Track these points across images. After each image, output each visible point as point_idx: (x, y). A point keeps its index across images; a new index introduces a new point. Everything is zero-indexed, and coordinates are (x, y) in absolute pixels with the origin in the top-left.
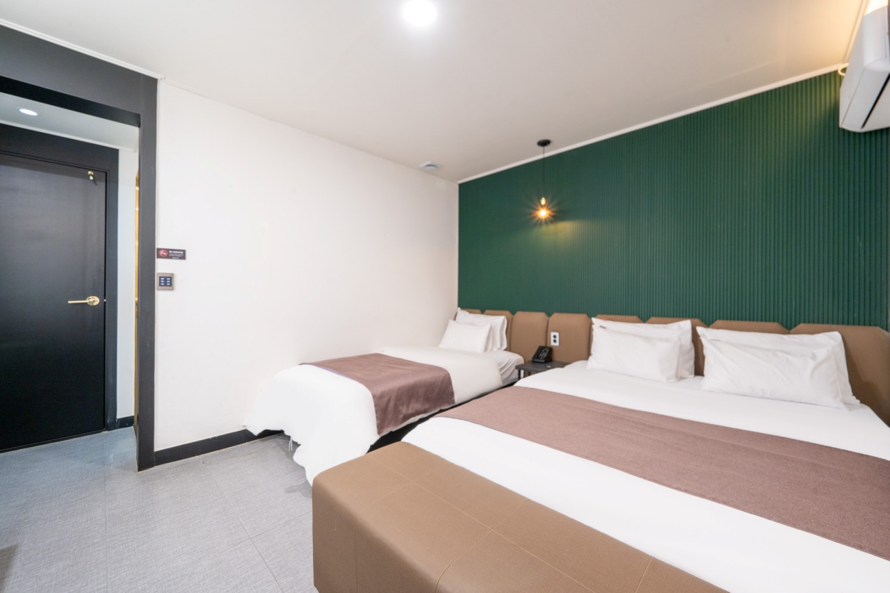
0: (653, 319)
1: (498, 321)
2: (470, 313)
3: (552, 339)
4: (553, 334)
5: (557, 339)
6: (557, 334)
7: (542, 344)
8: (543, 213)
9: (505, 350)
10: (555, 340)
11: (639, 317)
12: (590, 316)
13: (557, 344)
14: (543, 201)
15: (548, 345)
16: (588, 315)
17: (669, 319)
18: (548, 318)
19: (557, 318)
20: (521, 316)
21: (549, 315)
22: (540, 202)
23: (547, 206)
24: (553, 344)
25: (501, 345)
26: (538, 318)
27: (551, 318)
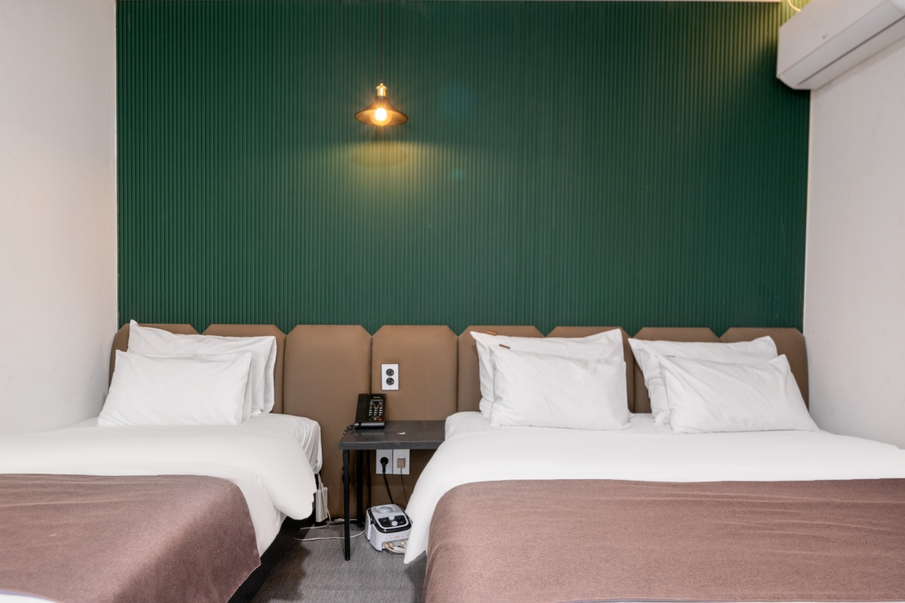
0: (558, 329)
1: (263, 346)
2: (175, 332)
3: (385, 377)
4: (385, 367)
5: (395, 377)
6: (395, 367)
7: (363, 389)
8: (381, 115)
9: (271, 412)
10: (389, 379)
11: (537, 327)
12: (458, 328)
13: (395, 387)
14: (382, 90)
15: (375, 391)
16: (450, 327)
17: (589, 329)
18: (369, 336)
19: (390, 335)
20: (309, 336)
21: (372, 331)
22: (376, 91)
23: (389, 100)
24: (385, 387)
25: (266, 401)
26: (349, 337)
27: (378, 336)
